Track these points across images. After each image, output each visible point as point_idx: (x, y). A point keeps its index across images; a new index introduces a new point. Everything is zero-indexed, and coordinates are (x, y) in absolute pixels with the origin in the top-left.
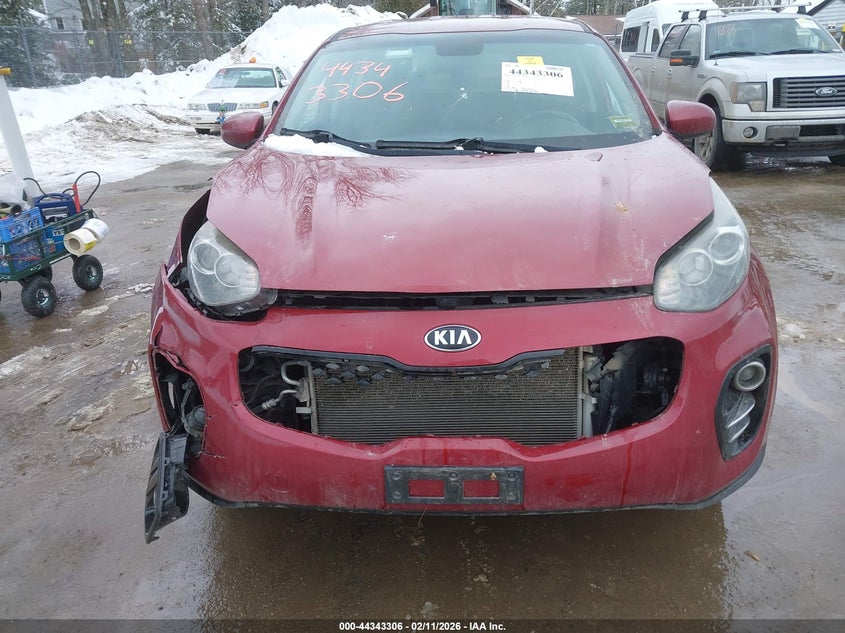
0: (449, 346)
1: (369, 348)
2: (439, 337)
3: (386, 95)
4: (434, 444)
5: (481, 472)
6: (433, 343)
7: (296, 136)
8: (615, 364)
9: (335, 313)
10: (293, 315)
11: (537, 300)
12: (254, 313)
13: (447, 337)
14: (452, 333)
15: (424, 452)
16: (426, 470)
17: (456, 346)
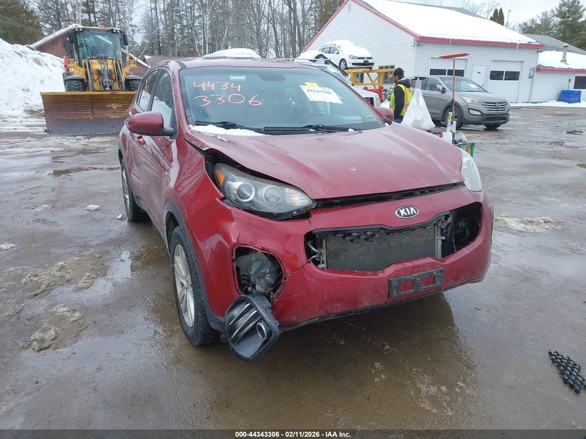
0: (408, 216)
1: (373, 222)
2: (402, 212)
3: (250, 102)
4: (408, 264)
5: (429, 273)
6: (400, 215)
7: (210, 126)
8: (450, 220)
9: (348, 208)
10: (326, 212)
11: (430, 191)
12: (304, 214)
13: (406, 211)
14: (407, 209)
15: (405, 268)
16: (408, 277)
17: (411, 215)
